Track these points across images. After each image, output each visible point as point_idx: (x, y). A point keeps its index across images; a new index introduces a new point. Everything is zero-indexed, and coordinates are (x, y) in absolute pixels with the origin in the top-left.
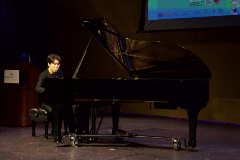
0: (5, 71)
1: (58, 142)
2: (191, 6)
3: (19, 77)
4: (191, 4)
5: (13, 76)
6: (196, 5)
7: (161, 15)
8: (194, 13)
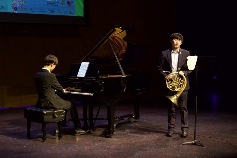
2: (47, 5)
4: (48, 3)
6: (52, 4)
7: (16, 9)
8: (49, 11)
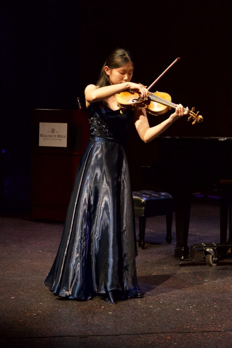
0: (41, 124)
1: (183, 258)
3: (66, 136)
5: (56, 134)
